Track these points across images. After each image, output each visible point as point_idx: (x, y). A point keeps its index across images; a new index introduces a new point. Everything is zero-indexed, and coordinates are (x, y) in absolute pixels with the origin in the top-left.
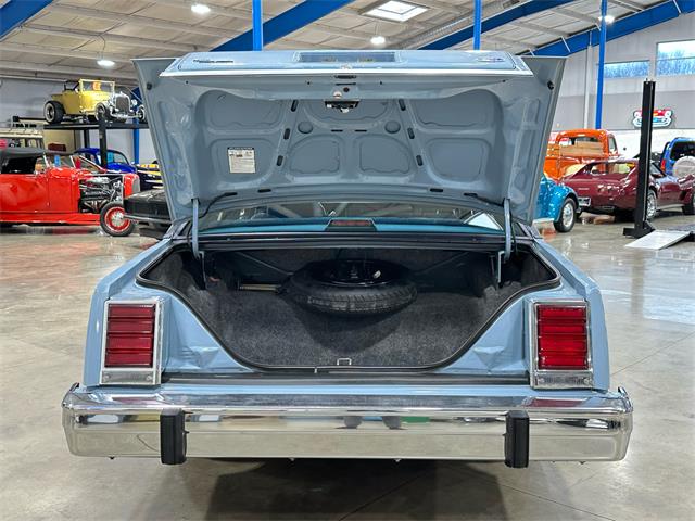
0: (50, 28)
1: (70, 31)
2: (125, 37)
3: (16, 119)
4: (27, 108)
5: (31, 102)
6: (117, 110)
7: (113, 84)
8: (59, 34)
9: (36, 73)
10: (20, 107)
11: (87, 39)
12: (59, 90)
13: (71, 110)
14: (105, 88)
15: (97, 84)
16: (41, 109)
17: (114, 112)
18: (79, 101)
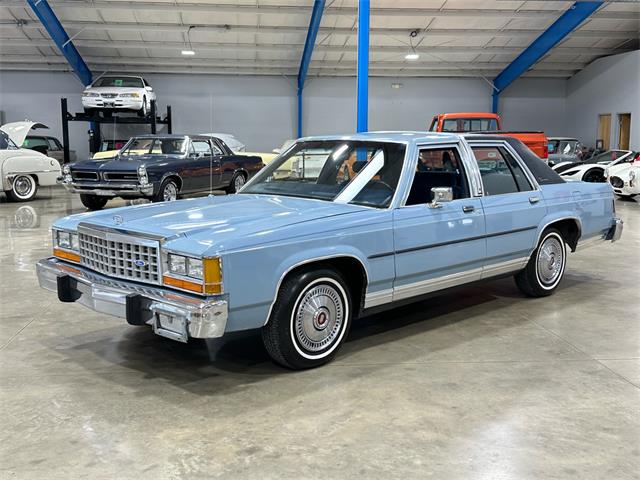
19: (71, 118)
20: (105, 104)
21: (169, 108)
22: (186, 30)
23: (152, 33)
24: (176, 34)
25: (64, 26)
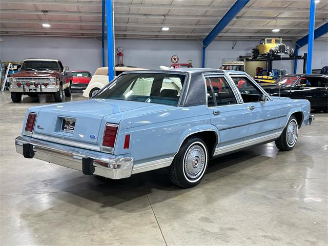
0: (251, 17)
1: (260, 18)
2: (286, 18)
3: (241, 57)
4: (246, 52)
5: (248, 49)
6: (279, 51)
7: (281, 40)
8: (255, 20)
9: (250, 37)
10: (243, 52)
11: (269, 20)
12: (257, 43)
13: (261, 52)
14: (277, 41)
15: (273, 40)
16: (250, 52)
17: (277, 52)
18: (264, 48)
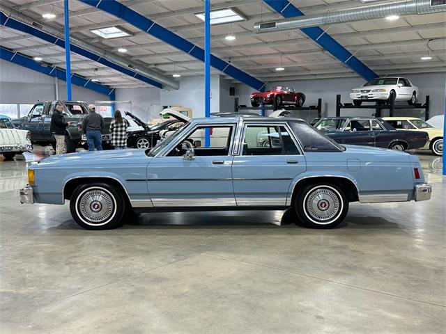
19: (341, 106)
20: (362, 97)
21: (428, 98)
22: (426, 43)
23: (405, 47)
24: (421, 46)
25: (347, 49)
